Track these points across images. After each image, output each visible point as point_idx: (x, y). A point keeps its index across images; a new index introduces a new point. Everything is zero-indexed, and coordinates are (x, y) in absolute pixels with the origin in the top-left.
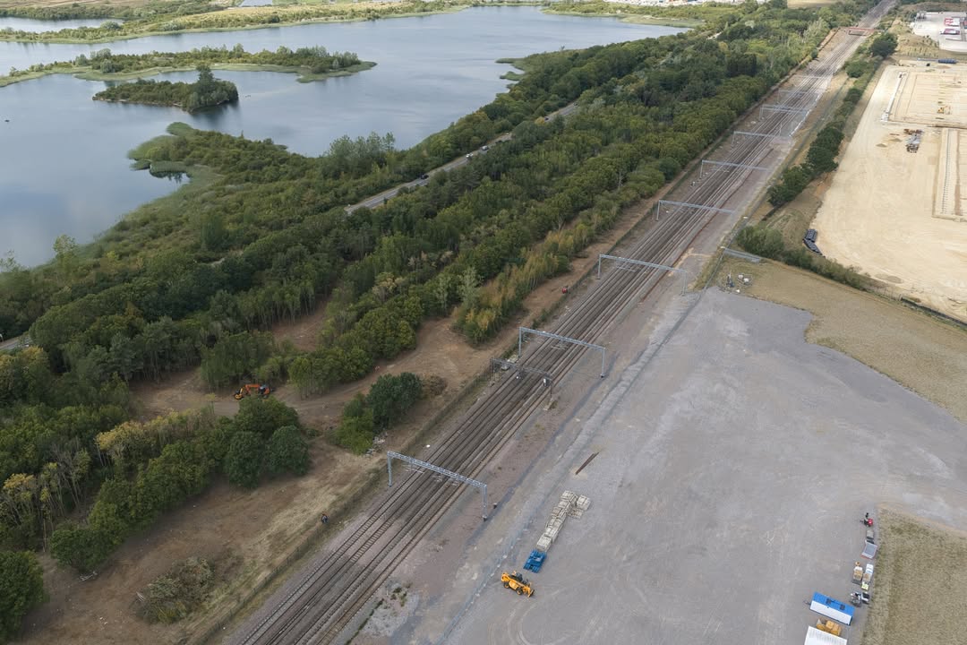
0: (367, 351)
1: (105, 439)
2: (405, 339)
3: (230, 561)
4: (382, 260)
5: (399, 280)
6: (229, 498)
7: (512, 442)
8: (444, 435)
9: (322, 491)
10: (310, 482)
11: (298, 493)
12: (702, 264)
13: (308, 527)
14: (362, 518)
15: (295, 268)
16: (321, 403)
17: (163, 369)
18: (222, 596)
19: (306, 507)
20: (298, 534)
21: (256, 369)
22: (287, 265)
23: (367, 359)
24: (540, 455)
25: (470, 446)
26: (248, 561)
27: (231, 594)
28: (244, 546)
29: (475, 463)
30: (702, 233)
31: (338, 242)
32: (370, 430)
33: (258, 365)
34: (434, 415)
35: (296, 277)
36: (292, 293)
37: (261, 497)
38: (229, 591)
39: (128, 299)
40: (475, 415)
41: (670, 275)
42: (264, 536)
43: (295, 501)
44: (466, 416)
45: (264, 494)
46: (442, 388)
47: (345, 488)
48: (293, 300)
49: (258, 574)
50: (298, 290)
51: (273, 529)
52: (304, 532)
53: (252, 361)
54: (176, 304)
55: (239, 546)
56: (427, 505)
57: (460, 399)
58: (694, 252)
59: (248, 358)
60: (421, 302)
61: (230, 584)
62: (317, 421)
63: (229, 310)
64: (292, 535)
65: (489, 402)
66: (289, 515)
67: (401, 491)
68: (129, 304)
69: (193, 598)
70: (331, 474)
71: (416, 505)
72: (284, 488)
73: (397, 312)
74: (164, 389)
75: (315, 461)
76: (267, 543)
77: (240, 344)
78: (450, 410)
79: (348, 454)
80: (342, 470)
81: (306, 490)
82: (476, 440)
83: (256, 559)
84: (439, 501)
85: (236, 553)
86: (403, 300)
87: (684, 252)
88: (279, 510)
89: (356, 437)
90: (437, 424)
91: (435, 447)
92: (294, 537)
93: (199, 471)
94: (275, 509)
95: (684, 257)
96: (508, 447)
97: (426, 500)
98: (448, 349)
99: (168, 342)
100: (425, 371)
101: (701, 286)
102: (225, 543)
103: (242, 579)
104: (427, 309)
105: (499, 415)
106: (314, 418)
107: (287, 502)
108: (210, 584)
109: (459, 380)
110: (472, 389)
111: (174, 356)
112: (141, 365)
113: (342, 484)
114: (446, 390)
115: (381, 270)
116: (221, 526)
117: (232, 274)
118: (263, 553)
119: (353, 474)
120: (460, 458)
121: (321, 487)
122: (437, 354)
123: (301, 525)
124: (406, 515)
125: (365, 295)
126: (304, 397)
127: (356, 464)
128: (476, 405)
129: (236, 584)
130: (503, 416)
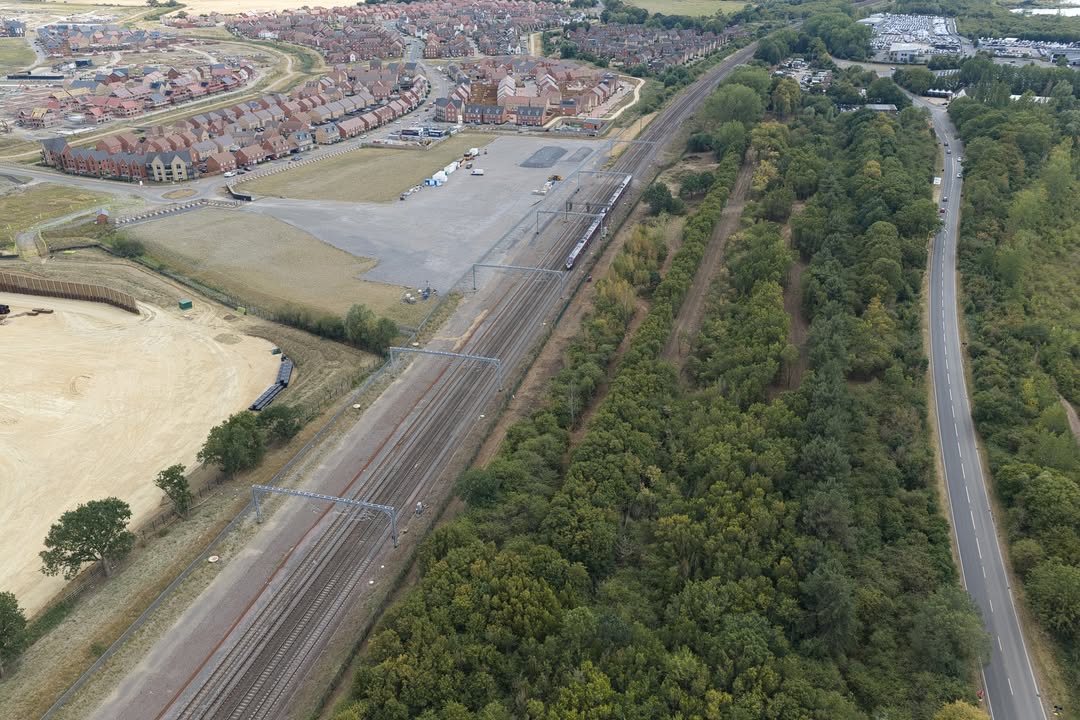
12: (447, 327)
30: (433, 380)
41: (486, 311)
58: (454, 343)
87: (466, 342)
95: (467, 335)
101: (454, 296)
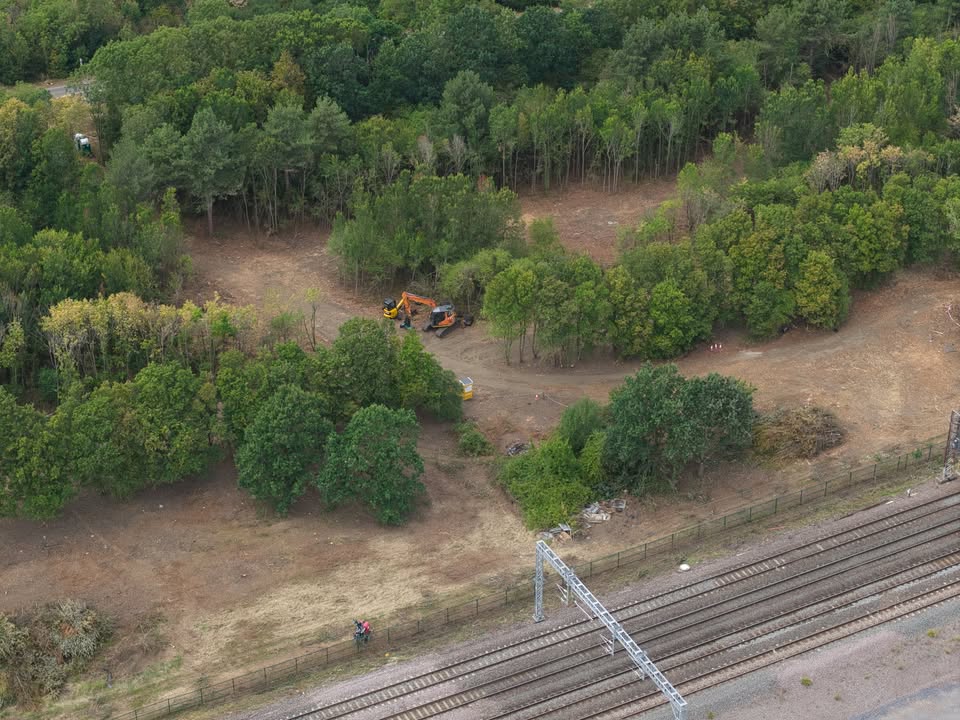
0: (696, 299)
1: (65, 313)
2: (811, 297)
3: (143, 639)
4: (880, 94)
5: (892, 152)
6: (229, 515)
7: (884, 633)
8: (742, 555)
9: (405, 573)
10: (394, 547)
11: (356, 559)
13: (323, 636)
14: (426, 663)
15: (665, 62)
16: (538, 385)
17: (283, 211)
18: (84, 700)
19: (350, 594)
20: (296, 642)
21: (446, 265)
22: (653, 50)
23: (688, 319)
24: (927, 693)
25: (776, 604)
26: (172, 653)
27: (101, 702)
28: (186, 623)
29: (755, 648)
31: (812, 23)
32: (588, 481)
33: (453, 258)
34: (762, 500)
35: (659, 83)
36: (627, 117)
37: (287, 537)
38: (100, 695)
39: (286, 43)
40: (844, 538)
42: (237, 616)
43: (340, 574)
44: (825, 530)
45: (294, 533)
46: (826, 447)
47: (453, 588)
48: (622, 136)
49: (169, 688)
50: (640, 113)
51: (257, 613)
52: (310, 644)
53: (445, 246)
54: (385, 78)
55: (179, 616)
56: (576, 696)
57: (848, 488)
59: (439, 236)
60: (900, 220)
61: (112, 683)
62: (505, 422)
63: (470, 120)
64: (283, 640)
65: (904, 518)
66: (305, 598)
67: (542, 643)
68: (285, 55)
69: (34, 678)
70: (446, 547)
71: (551, 685)
72: (338, 537)
73: (822, 227)
74: (274, 251)
75: (437, 507)
76: (227, 633)
77: (432, 200)
78: (805, 505)
79: (510, 518)
80: (474, 549)
81: (375, 558)
82: (800, 596)
83: (188, 657)
84: (607, 697)
85: (162, 630)
86: (850, 202)
88: (297, 579)
89: (546, 486)
90: (750, 524)
91: (698, 574)
92: (282, 645)
93: (186, 438)
94: (291, 574)
96: (864, 641)
97: (581, 685)
98: (915, 357)
99: (310, 155)
100: (818, 391)
102: (159, 600)
103: (136, 684)
104: (913, 241)
105: (905, 557)
106: (504, 413)
107: (322, 568)
108: (77, 665)
109: (883, 439)
110: (895, 471)
111: (317, 189)
112: (236, 188)
113: (453, 576)
114: (834, 453)
115: (865, 117)
116: (177, 565)
117: (535, 42)
118: (209, 651)
119: (490, 565)
120: (729, 621)
121: (407, 566)
122: (880, 361)
123: (314, 626)
124: (512, 699)
125: (794, 167)
126: (515, 359)
127: (513, 546)
128: (869, 515)
129: (122, 687)
130: (915, 562)
